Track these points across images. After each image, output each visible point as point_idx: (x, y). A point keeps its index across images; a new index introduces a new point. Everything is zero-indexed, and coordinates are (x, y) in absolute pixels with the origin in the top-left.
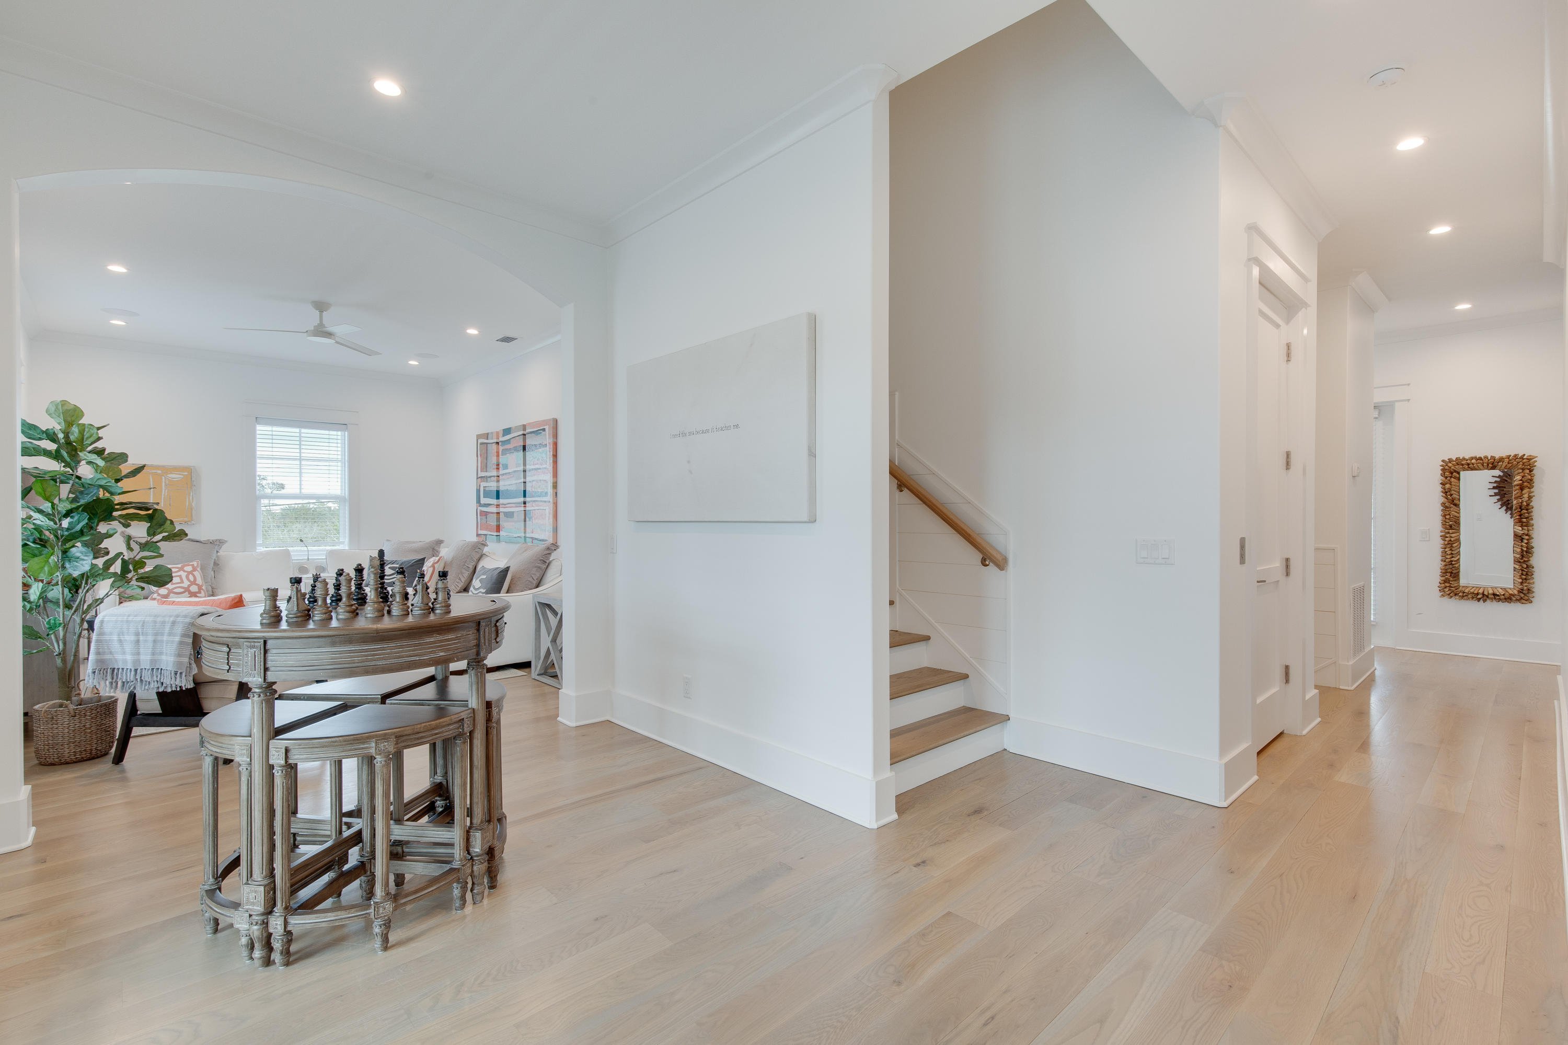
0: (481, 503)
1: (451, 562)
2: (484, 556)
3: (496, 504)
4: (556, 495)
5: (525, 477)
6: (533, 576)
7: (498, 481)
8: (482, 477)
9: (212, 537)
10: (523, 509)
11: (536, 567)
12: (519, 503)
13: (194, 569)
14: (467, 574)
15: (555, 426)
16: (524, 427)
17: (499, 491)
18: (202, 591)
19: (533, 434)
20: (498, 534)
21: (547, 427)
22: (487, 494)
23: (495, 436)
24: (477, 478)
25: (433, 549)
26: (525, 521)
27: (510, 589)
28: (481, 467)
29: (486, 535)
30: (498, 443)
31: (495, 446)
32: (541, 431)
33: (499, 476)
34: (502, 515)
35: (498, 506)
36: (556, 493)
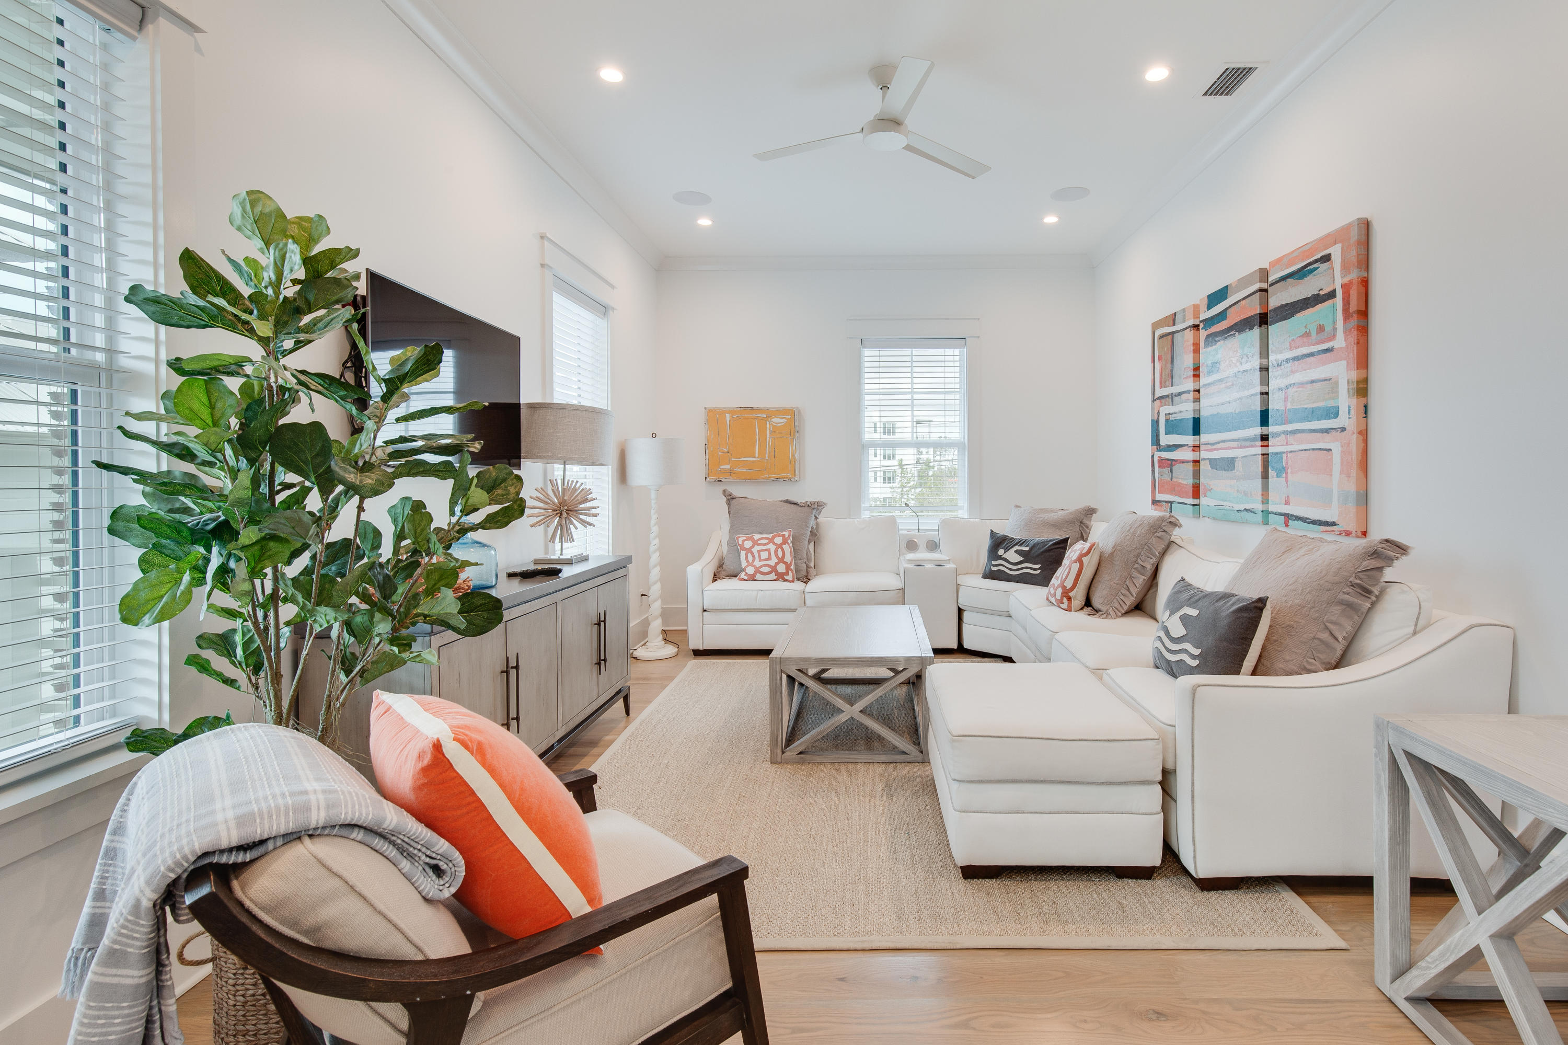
0: (1161, 443)
1: (1112, 553)
2: (1174, 547)
3: (1191, 443)
4: (1366, 412)
5: (1265, 381)
6: (1330, 626)
7: (1197, 400)
8: (1162, 397)
9: (810, 499)
10: (1259, 450)
11: (1341, 603)
12: (1253, 439)
13: (785, 542)
14: (1141, 580)
15: (1364, 238)
16: (1264, 274)
17: (1199, 419)
18: (790, 572)
19: (1289, 280)
20: (1196, 501)
21: (1336, 252)
22: (1173, 427)
23: (1189, 314)
24: (1154, 400)
25: (1081, 522)
26: (1265, 475)
27: (1265, 654)
28: (1161, 379)
29: (1171, 503)
30: (1196, 327)
31: (1189, 334)
32: (1315, 265)
33: (1198, 391)
34: (1204, 466)
35: (1196, 448)
36: (1366, 407)
